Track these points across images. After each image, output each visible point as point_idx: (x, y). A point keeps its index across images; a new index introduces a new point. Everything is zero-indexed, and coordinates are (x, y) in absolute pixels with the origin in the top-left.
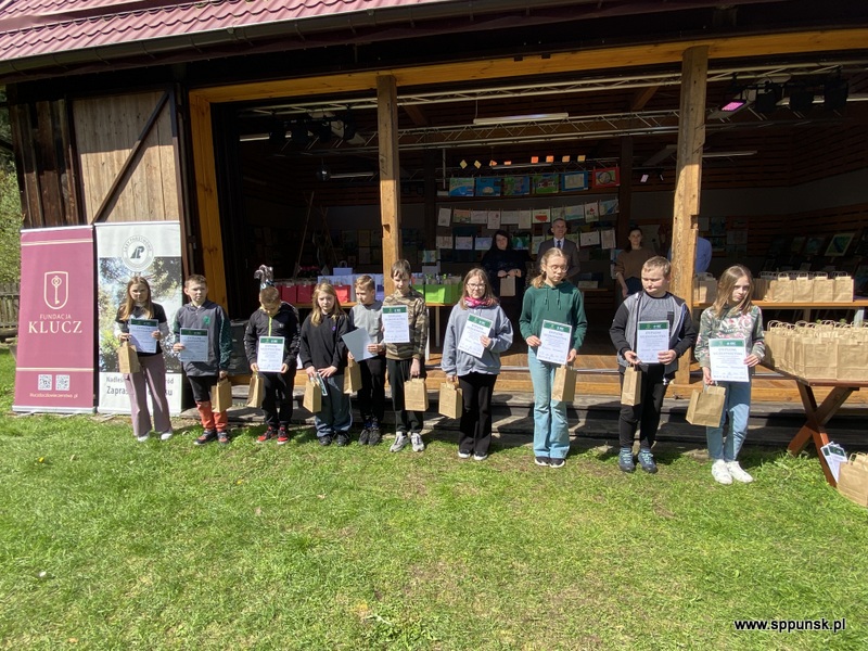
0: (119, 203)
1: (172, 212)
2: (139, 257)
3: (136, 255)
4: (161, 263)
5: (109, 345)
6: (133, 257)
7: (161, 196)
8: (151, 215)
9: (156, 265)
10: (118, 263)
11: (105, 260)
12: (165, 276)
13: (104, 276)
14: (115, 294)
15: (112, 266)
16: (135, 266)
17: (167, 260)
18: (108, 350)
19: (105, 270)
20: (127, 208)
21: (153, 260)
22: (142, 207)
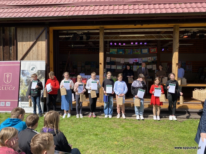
0: (28, 55)
1: (44, 58)
2: (33, 70)
3: (32, 69)
4: (39, 72)
5: (23, 94)
6: (31, 70)
7: (41, 54)
8: (37, 59)
10: (27, 71)
11: (23, 71)
12: (40, 75)
13: (22, 75)
14: (25, 80)
15: (25, 72)
17: (41, 71)
18: (22, 96)
19: (23, 73)
20: (30, 57)
21: (37, 71)
22: (35, 57)
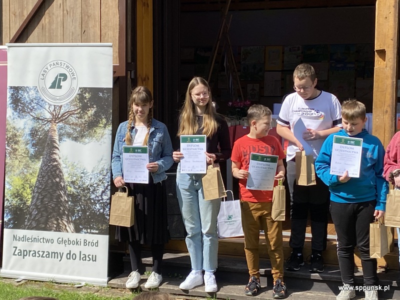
0: (45, 20)
2: (60, 87)
3: (56, 85)
4: (87, 95)
5: (18, 195)
6: (53, 87)
8: (84, 36)
9: (81, 97)
10: (32, 93)
11: (16, 89)
12: (91, 112)
13: (15, 109)
14: (27, 131)
15: (26, 97)
16: (54, 98)
17: (95, 91)
18: (15, 202)
19: (16, 101)
20: (54, 26)
21: (77, 92)
22: (73, 26)
